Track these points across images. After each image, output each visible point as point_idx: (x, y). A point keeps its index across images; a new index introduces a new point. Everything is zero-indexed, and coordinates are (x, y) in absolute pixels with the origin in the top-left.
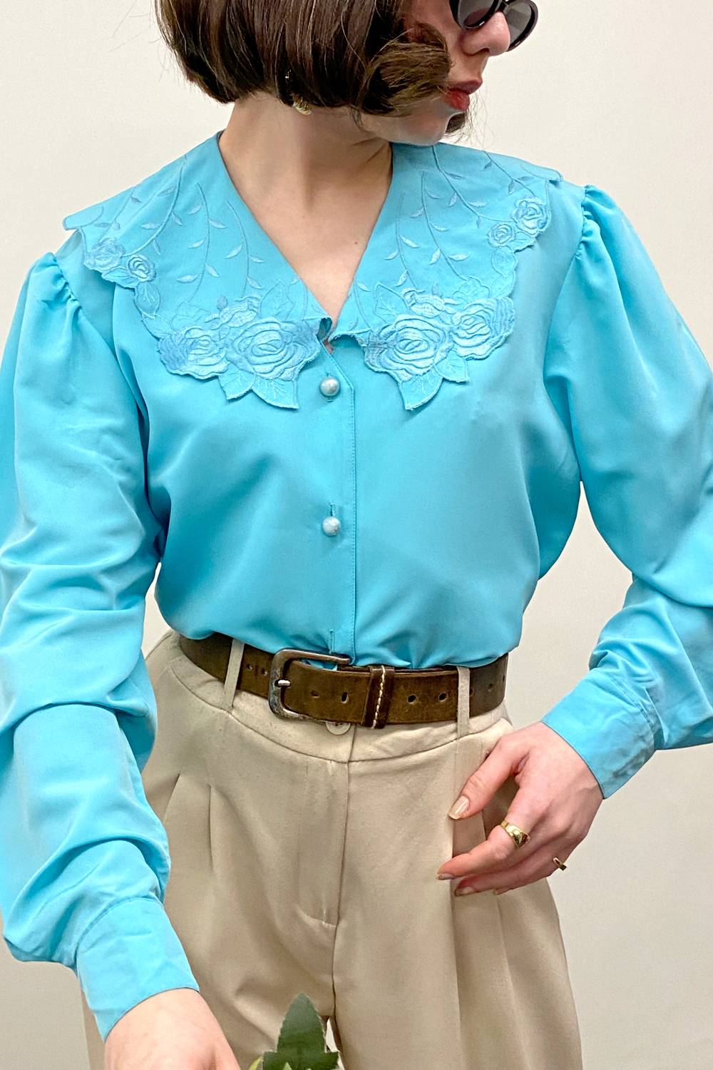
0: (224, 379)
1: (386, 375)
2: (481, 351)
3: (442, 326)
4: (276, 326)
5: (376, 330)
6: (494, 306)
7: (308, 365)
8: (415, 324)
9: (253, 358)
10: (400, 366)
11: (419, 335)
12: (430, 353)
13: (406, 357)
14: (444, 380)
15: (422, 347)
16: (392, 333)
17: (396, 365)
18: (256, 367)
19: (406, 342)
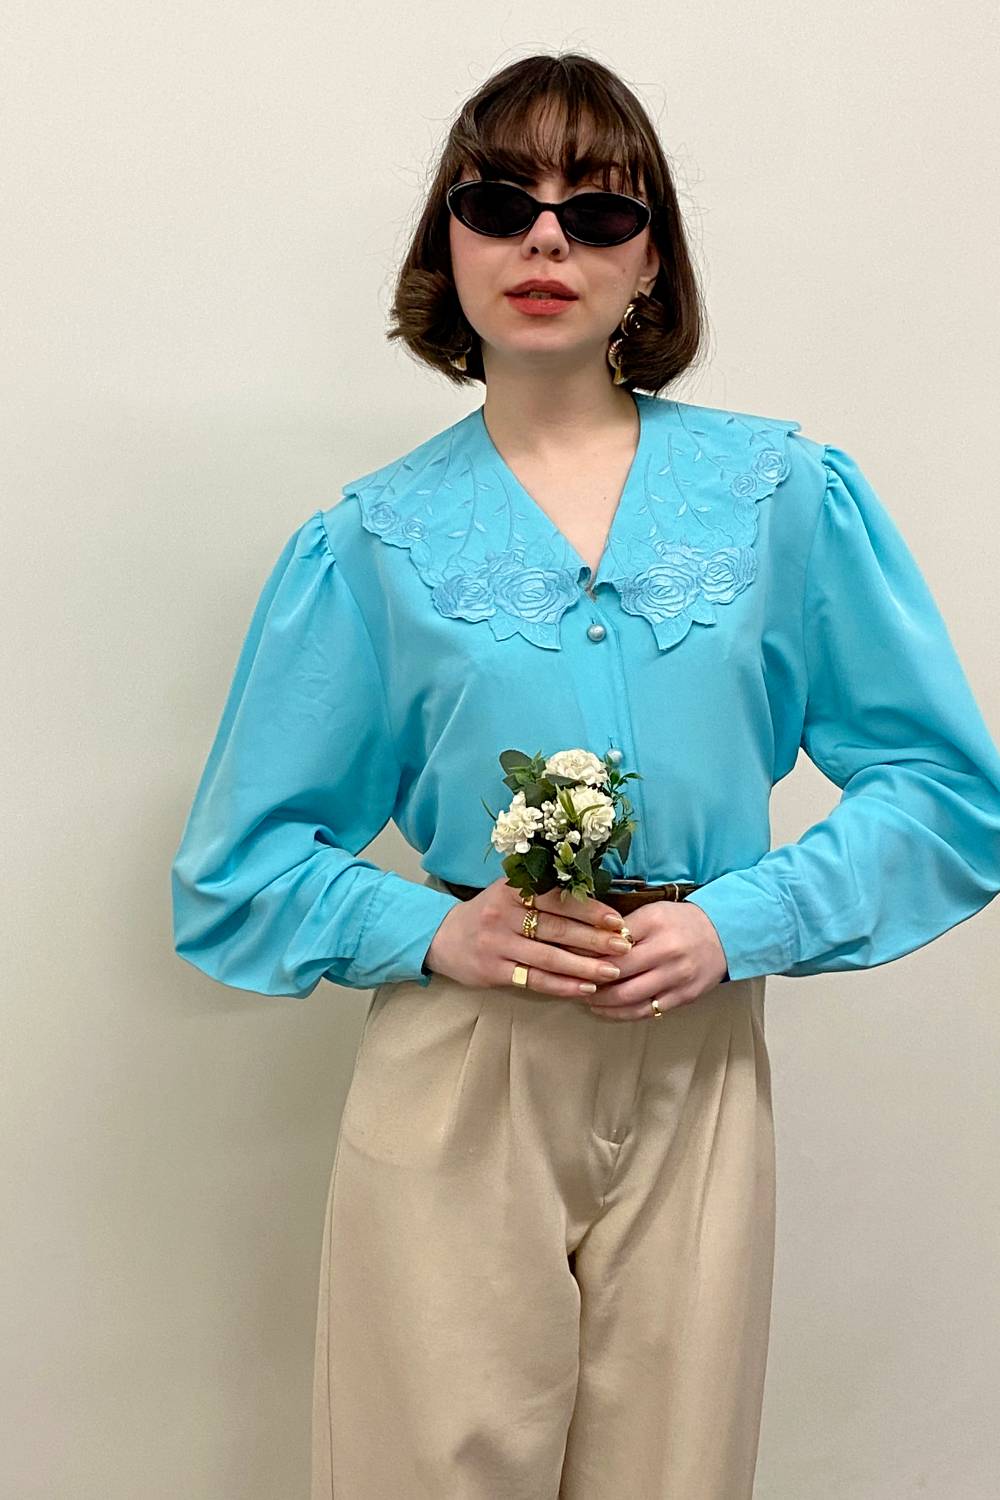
0: (494, 623)
1: (640, 619)
2: (726, 597)
3: (690, 573)
4: (540, 576)
5: (631, 578)
6: (738, 555)
7: (568, 610)
8: (665, 572)
9: (519, 605)
10: (654, 610)
11: (669, 582)
12: (681, 598)
13: (658, 602)
14: (694, 623)
15: (673, 593)
16: (646, 579)
17: (650, 609)
18: (522, 612)
19: (659, 588)
